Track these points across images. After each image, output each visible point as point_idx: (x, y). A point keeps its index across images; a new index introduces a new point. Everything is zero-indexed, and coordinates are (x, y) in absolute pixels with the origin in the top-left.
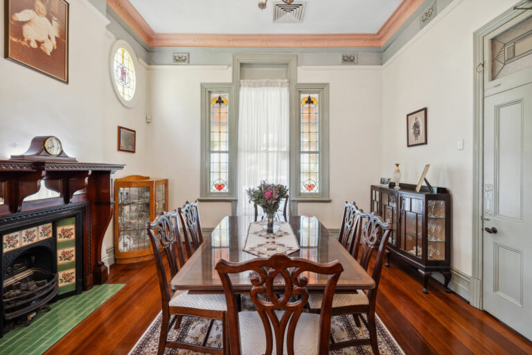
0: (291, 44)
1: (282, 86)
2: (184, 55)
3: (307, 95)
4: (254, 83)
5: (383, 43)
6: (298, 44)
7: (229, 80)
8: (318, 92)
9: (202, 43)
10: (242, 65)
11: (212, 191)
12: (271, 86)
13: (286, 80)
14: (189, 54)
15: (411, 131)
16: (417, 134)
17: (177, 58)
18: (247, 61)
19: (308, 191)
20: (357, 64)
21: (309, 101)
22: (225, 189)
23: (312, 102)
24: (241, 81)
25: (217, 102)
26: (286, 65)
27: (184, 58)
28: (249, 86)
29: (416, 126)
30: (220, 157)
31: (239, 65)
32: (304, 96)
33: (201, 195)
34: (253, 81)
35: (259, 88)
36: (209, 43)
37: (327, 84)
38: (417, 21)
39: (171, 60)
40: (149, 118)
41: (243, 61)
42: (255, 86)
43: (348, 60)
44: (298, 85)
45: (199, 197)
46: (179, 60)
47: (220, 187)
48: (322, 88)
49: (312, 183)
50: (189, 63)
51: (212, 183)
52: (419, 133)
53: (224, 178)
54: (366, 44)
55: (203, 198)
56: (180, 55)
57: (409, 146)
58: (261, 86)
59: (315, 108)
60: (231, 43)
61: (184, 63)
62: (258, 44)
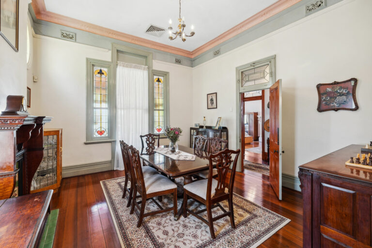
0: (149, 46)
1: (144, 69)
2: (72, 34)
3: (157, 77)
4: (127, 65)
5: (193, 57)
6: (153, 47)
7: (110, 60)
8: (163, 76)
9: (87, 29)
10: (118, 51)
11: (95, 136)
12: (137, 68)
13: (147, 67)
14: (76, 34)
15: (209, 102)
16: (212, 103)
17: (65, 35)
18: (121, 50)
19: (158, 133)
20: (182, 65)
21: (159, 81)
22: (106, 134)
23: (160, 81)
24: (118, 62)
25: (99, 73)
26: (146, 57)
27: (71, 36)
28: (123, 66)
29: (212, 100)
30: (101, 112)
31: (116, 51)
32: (156, 77)
33: (87, 139)
34: (126, 63)
35: (130, 69)
36: (94, 31)
37: (168, 73)
38: (212, 53)
39: (59, 35)
40: (36, 78)
41: (119, 49)
42: (127, 67)
43: (178, 61)
44: (153, 70)
45: (85, 141)
46: (66, 36)
47: (101, 133)
48: (165, 74)
49: (160, 127)
50: (76, 40)
51: (95, 131)
52: (213, 103)
53: (105, 126)
54: (186, 55)
55: (87, 142)
56: (68, 33)
57: (208, 109)
58: (131, 67)
59: (161, 85)
60: (110, 35)
61: (71, 40)
62: (130, 41)
